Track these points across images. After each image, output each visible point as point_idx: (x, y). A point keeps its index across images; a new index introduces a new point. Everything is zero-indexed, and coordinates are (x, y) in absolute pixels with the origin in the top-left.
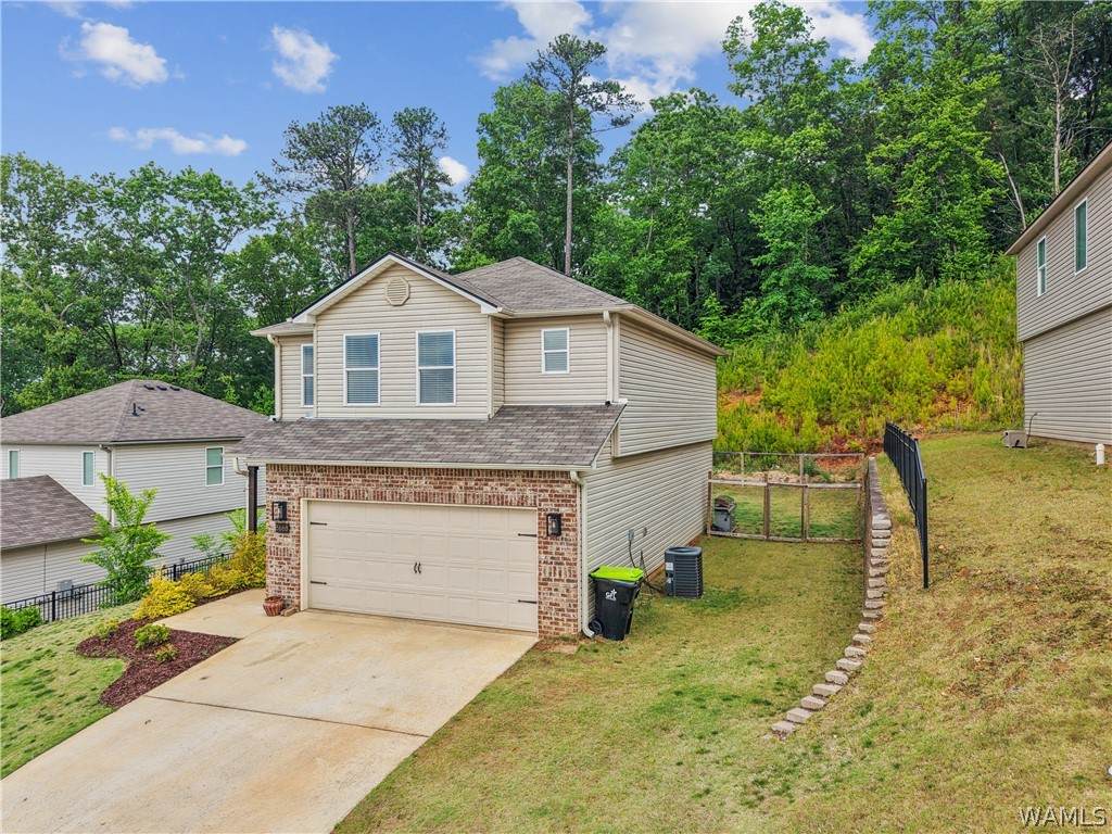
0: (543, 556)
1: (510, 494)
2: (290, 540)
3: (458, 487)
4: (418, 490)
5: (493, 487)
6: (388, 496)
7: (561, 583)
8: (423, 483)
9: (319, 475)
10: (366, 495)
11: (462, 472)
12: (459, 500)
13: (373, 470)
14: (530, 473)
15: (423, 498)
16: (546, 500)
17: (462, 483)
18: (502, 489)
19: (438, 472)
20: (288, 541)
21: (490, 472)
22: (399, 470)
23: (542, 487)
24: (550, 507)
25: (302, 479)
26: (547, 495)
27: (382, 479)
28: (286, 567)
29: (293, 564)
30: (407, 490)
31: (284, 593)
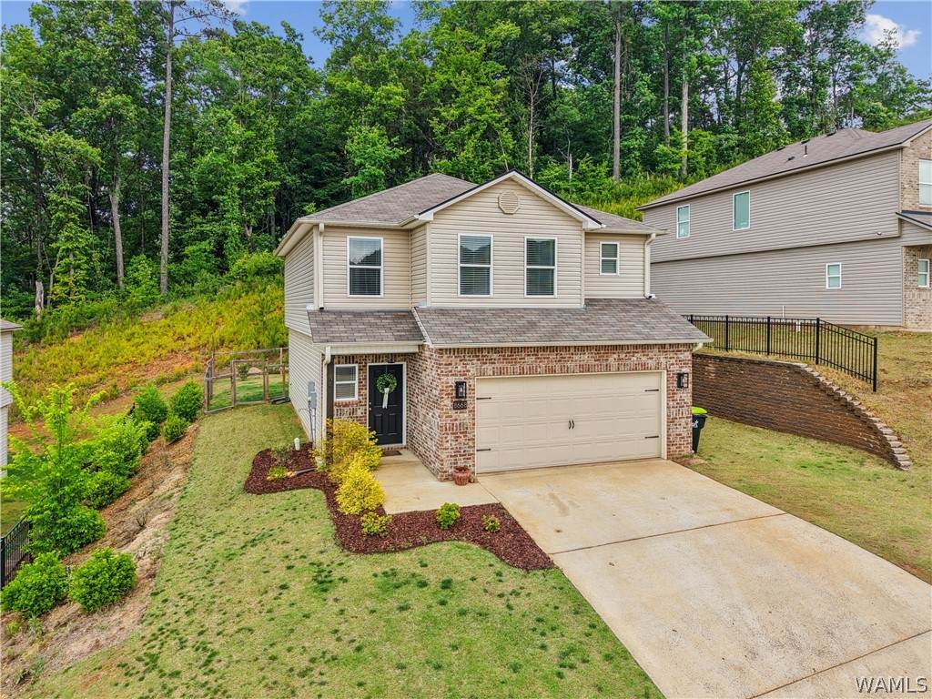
0: (671, 403)
1: (650, 361)
2: (466, 415)
3: (612, 358)
4: (582, 363)
5: (639, 357)
6: (558, 369)
7: (683, 420)
8: (586, 358)
9: (495, 356)
10: (539, 370)
11: (615, 347)
12: (614, 369)
13: (545, 349)
14: (663, 346)
15: (586, 369)
16: (673, 364)
17: (616, 356)
18: (644, 359)
19: (598, 348)
20: (464, 416)
21: (636, 346)
22: (567, 348)
23: (671, 355)
24: (676, 369)
25: (479, 360)
26: (673, 361)
27: (553, 356)
28: (462, 440)
29: (470, 436)
30: (573, 364)
31: (461, 464)
